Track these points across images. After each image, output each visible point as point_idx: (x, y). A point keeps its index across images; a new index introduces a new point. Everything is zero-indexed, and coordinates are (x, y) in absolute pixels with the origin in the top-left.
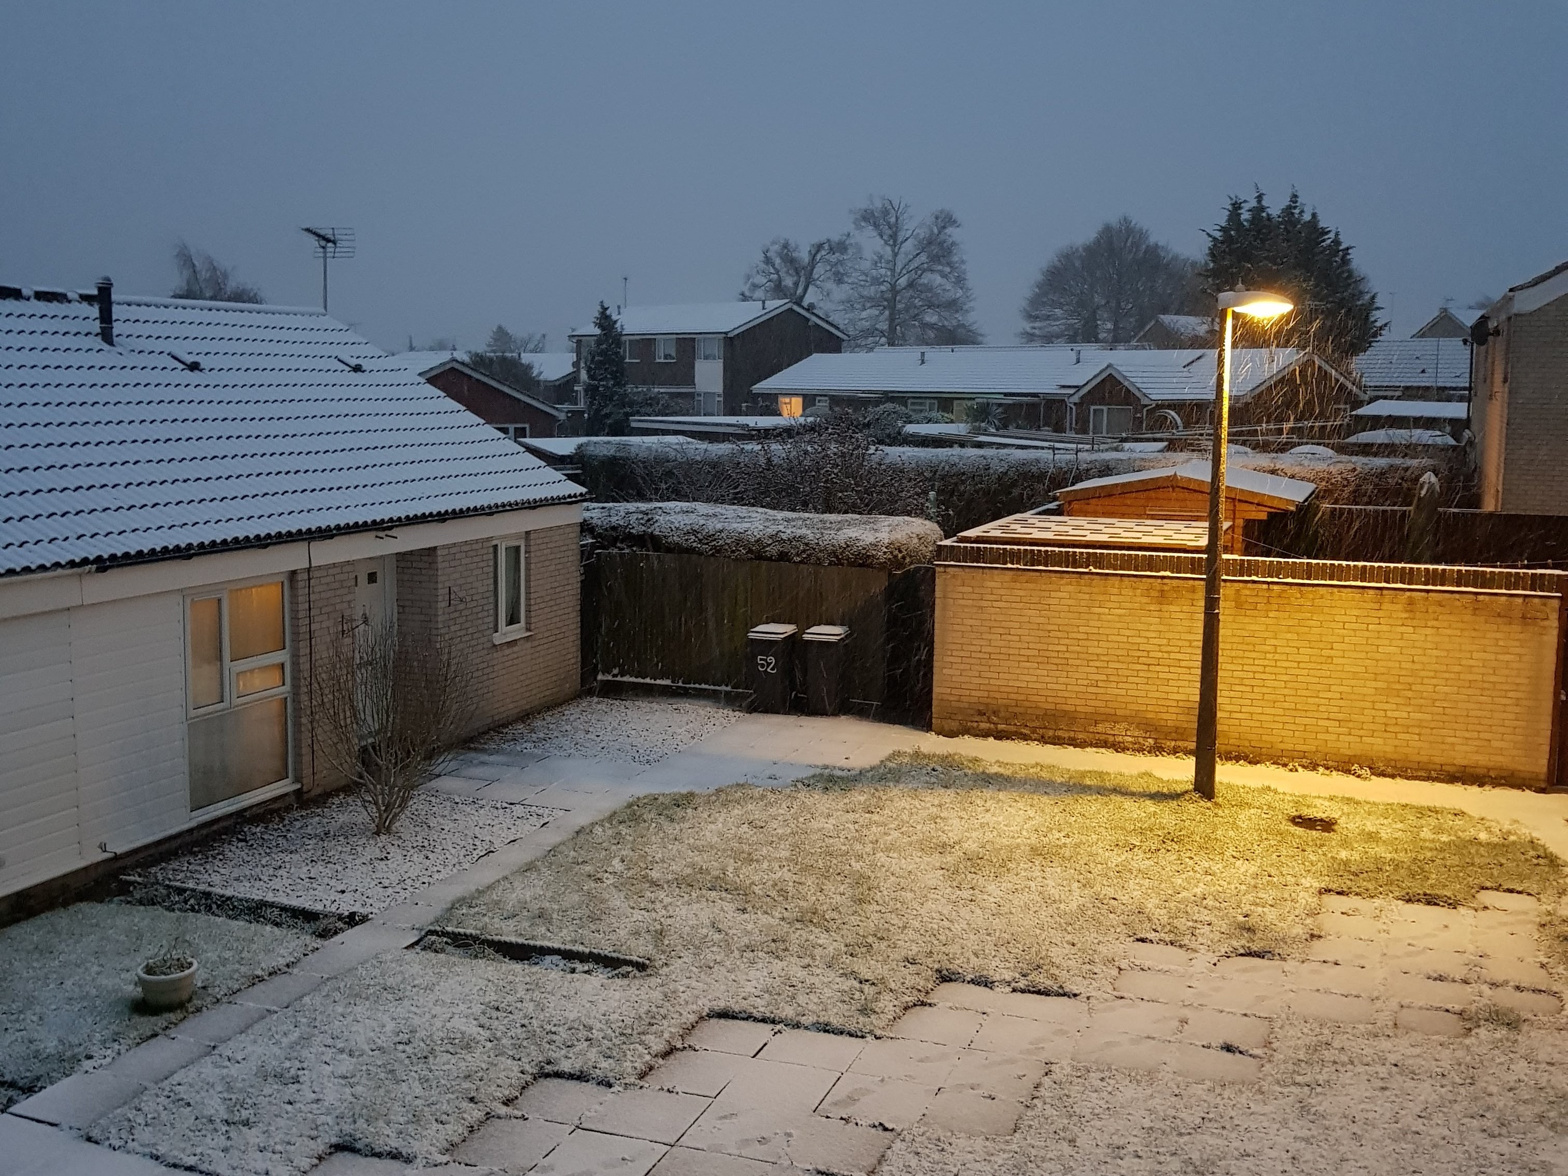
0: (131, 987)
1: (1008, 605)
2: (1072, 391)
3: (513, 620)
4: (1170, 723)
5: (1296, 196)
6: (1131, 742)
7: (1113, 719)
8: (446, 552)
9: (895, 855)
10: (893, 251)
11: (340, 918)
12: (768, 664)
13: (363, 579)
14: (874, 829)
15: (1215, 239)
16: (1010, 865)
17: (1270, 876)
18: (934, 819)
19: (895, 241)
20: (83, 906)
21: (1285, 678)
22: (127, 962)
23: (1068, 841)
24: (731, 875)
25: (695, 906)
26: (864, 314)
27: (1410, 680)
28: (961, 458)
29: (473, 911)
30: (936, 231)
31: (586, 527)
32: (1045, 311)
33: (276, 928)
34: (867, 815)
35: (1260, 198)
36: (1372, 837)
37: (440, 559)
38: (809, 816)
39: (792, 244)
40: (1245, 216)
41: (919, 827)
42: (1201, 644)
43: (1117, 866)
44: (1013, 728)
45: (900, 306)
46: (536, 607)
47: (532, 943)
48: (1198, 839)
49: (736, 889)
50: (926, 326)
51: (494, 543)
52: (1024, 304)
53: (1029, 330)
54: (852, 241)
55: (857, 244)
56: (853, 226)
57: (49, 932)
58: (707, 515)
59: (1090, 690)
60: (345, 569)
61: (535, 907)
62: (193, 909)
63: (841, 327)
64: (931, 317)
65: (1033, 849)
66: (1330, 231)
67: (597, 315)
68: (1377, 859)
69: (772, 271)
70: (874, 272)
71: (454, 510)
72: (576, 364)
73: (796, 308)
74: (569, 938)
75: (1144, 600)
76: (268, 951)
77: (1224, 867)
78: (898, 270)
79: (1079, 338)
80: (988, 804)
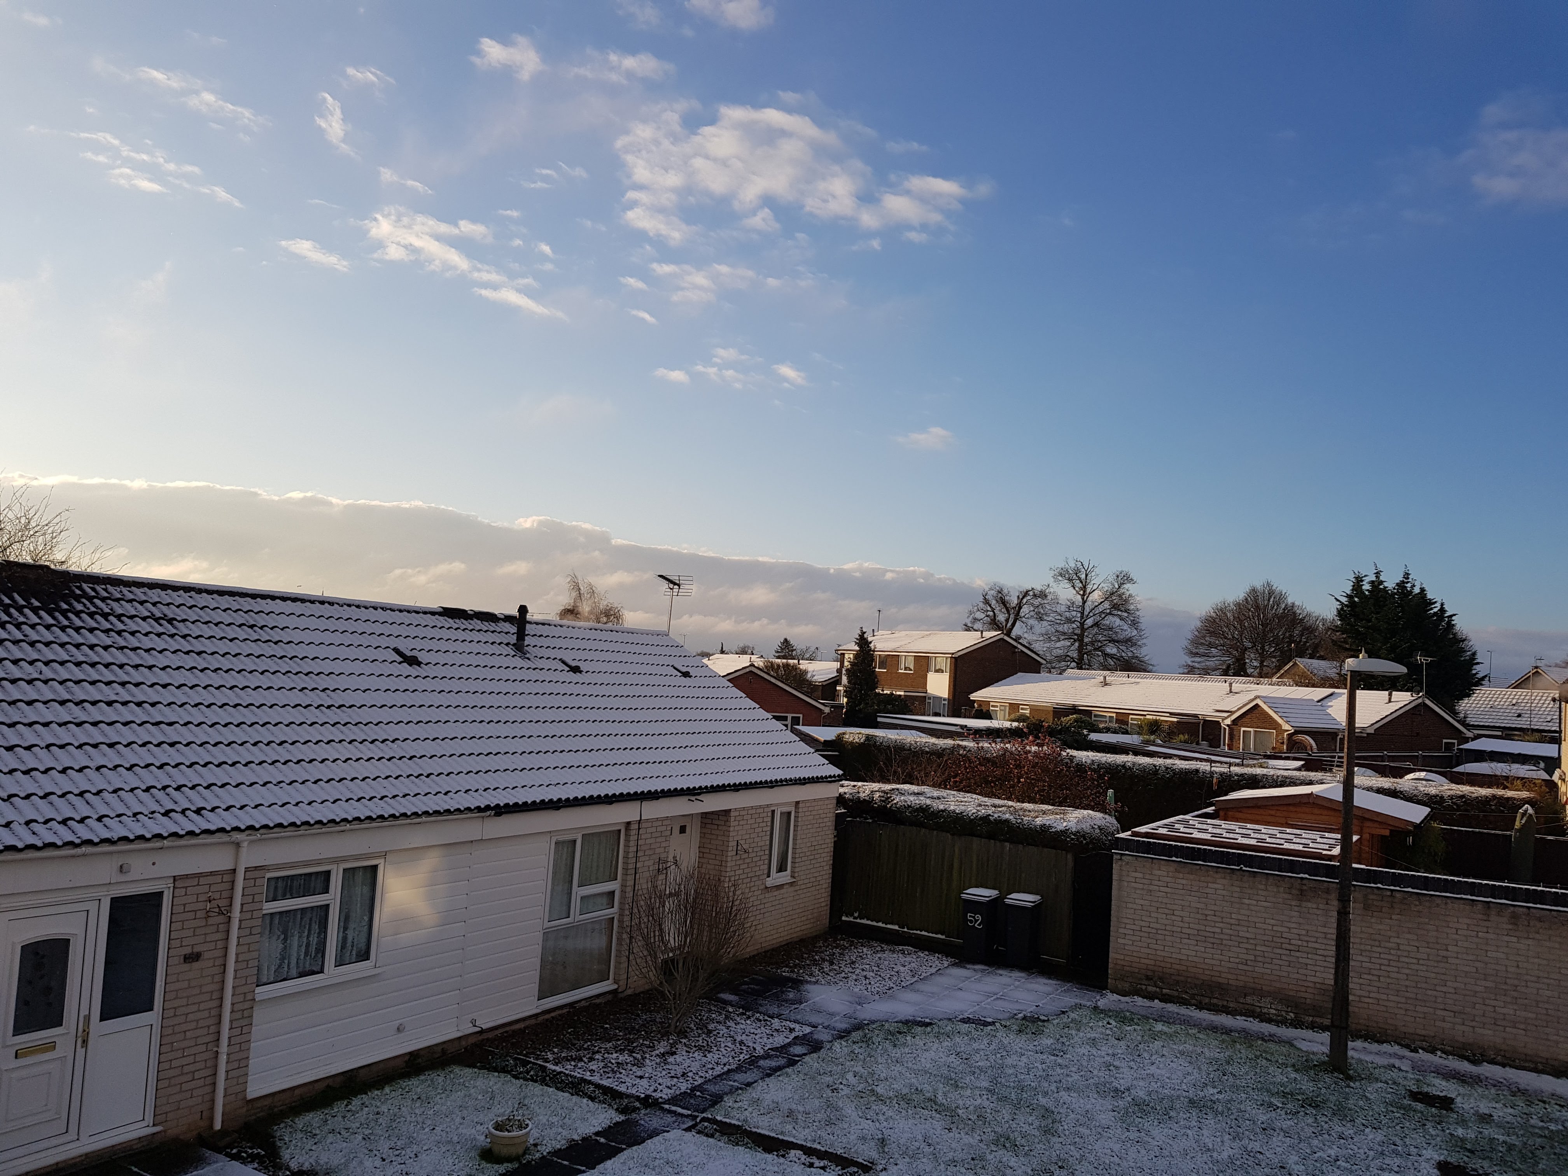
0: (483, 1138)
1: (1173, 891)
2: (1226, 715)
3: (781, 868)
4: (1308, 1001)
5: (1408, 574)
6: (1275, 1014)
7: (1261, 994)
8: (737, 813)
9: (1075, 1095)
10: (1083, 599)
11: (638, 1098)
12: (976, 920)
13: (676, 830)
14: (1059, 1071)
15: (1342, 603)
16: (1172, 1114)
17: (1395, 1145)
18: (1108, 1066)
19: (1084, 592)
20: (457, 1069)
21: (1407, 971)
22: (481, 1117)
23: (1221, 1097)
24: (940, 1098)
25: (911, 1121)
26: (1058, 645)
27: (1516, 982)
28: (1134, 764)
29: (736, 1105)
30: (1117, 586)
31: (841, 800)
32: (1202, 650)
33: (590, 1102)
34: (1053, 1058)
35: (1378, 574)
36: (1485, 1119)
37: (732, 819)
38: (1004, 1053)
39: (1005, 591)
40: (1366, 587)
41: (1095, 1072)
42: (1334, 937)
43: (1263, 1123)
44: (1175, 993)
45: (1086, 640)
46: (800, 860)
47: (781, 1137)
48: (1332, 1106)
49: (944, 1111)
50: (1106, 655)
51: (773, 808)
52: (1186, 643)
53: (1190, 663)
54: (1052, 590)
55: (1054, 592)
56: (1053, 580)
57: (429, 1086)
58: (932, 798)
59: (1240, 967)
60: (665, 823)
61: (785, 1107)
62: (533, 1080)
63: (1040, 653)
64: (1111, 650)
65: (1192, 1101)
66: (1436, 602)
67: (857, 637)
68: (1492, 1140)
69: (989, 609)
70: (1067, 614)
71: (745, 783)
72: (839, 671)
73: (1006, 638)
74: (810, 1138)
75: (1286, 896)
76: (584, 1120)
77: (1355, 1133)
78: (1086, 613)
79: (1231, 672)
80: (1154, 1057)
